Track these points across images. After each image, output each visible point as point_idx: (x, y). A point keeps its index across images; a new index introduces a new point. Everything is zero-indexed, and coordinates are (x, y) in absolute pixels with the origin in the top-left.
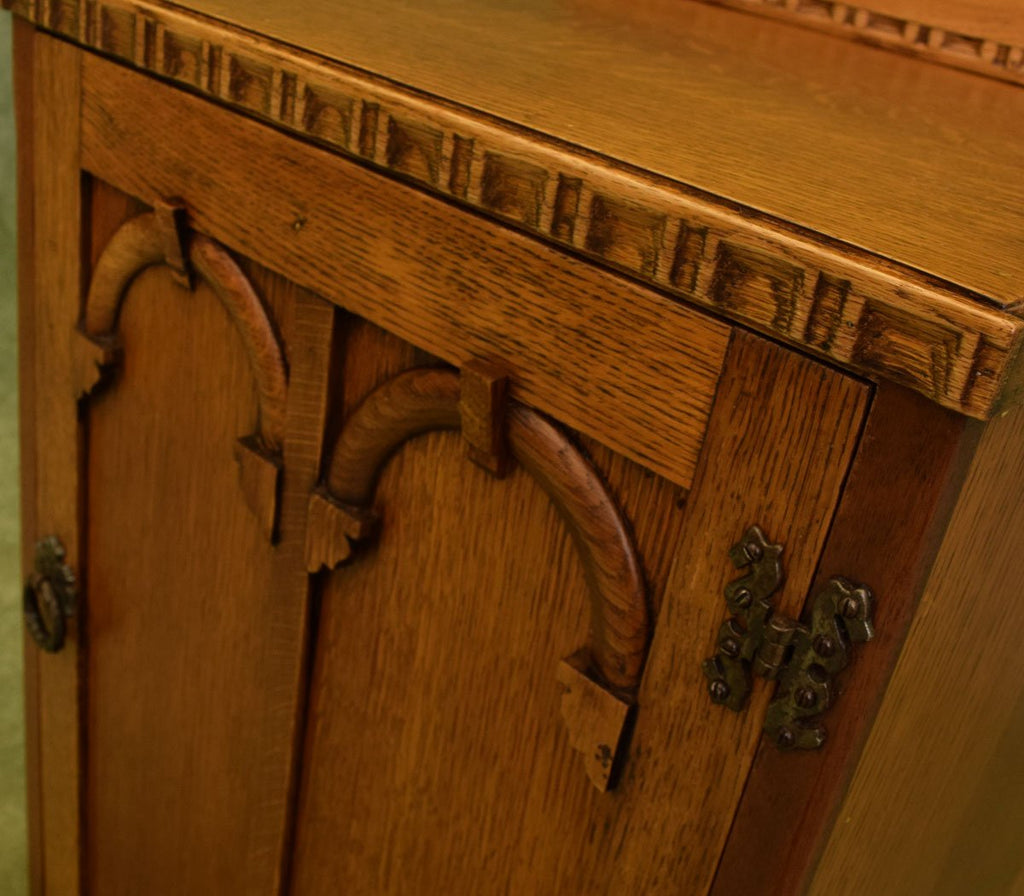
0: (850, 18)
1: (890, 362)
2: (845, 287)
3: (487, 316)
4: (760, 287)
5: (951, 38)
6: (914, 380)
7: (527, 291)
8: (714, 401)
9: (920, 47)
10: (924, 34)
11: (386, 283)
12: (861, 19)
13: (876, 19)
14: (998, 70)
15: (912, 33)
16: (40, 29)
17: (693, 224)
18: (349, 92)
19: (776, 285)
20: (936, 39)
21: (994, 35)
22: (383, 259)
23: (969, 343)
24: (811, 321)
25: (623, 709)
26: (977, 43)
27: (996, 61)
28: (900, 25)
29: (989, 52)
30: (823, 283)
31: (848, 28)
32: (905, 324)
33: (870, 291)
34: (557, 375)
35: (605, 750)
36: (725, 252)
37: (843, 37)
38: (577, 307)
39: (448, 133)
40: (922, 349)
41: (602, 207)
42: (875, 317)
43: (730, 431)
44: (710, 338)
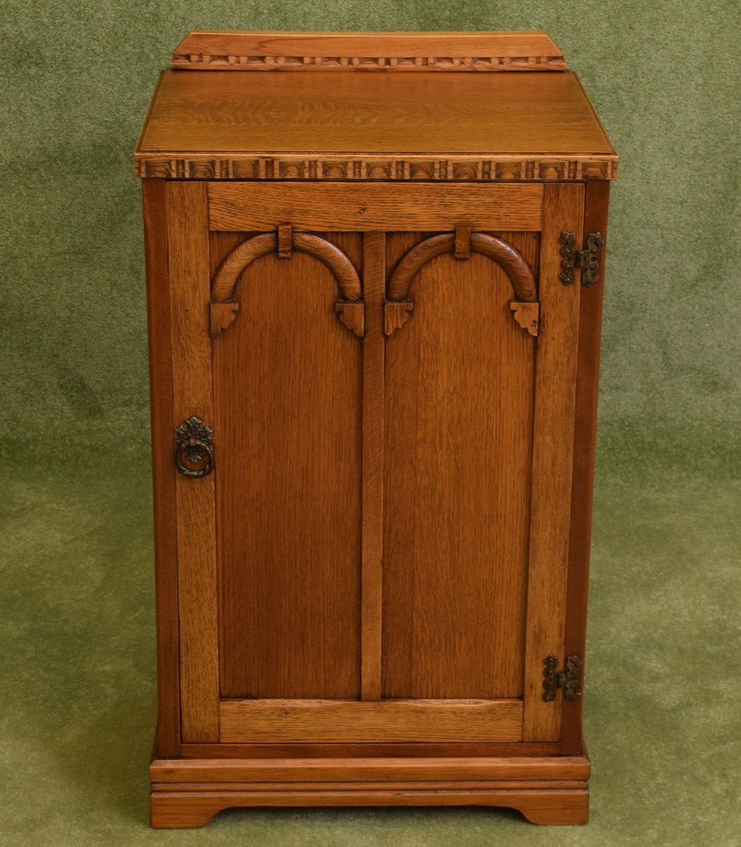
0: (350, 62)
1: (591, 175)
2: (576, 163)
3: (459, 210)
4: (551, 170)
5: (400, 60)
6: (597, 177)
7: (472, 198)
8: (543, 204)
9: (388, 67)
10: (388, 61)
11: (410, 216)
12: (356, 62)
13: (362, 60)
14: (425, 68)
15: (382, 62)
16: (184, 179)
17: (530, 161)
18: (389, 160)
19: (556, 168)
20: (394, 62)
21: (420, 55)
22: (408, 208)
23: (610, 164)
24: (569, 173)
25: (537, 304)
26: (413, 60)
27: (423, 65)
28: (376, 60)
29: (419, 62)
30: (570, 163)
31: (350, 66)
32: (592, 165)
33: (583, 161)
34: (488, 218)
35: (534, 322)
36: (540, 165)
37: (350, 71)
38: (492, 196)
39: (436, 162)
40: (598, 169)
41: (498, 165)
42: (585, 166)
43: (549, 210)
44: (538, 188)
